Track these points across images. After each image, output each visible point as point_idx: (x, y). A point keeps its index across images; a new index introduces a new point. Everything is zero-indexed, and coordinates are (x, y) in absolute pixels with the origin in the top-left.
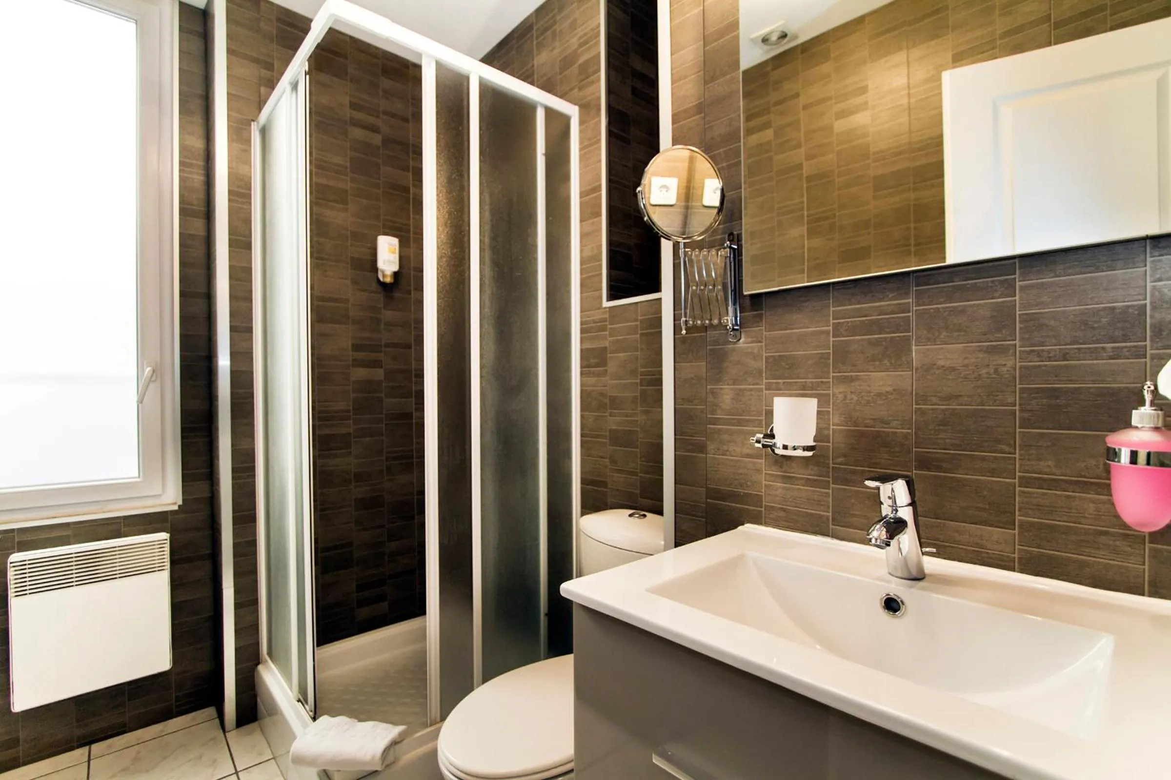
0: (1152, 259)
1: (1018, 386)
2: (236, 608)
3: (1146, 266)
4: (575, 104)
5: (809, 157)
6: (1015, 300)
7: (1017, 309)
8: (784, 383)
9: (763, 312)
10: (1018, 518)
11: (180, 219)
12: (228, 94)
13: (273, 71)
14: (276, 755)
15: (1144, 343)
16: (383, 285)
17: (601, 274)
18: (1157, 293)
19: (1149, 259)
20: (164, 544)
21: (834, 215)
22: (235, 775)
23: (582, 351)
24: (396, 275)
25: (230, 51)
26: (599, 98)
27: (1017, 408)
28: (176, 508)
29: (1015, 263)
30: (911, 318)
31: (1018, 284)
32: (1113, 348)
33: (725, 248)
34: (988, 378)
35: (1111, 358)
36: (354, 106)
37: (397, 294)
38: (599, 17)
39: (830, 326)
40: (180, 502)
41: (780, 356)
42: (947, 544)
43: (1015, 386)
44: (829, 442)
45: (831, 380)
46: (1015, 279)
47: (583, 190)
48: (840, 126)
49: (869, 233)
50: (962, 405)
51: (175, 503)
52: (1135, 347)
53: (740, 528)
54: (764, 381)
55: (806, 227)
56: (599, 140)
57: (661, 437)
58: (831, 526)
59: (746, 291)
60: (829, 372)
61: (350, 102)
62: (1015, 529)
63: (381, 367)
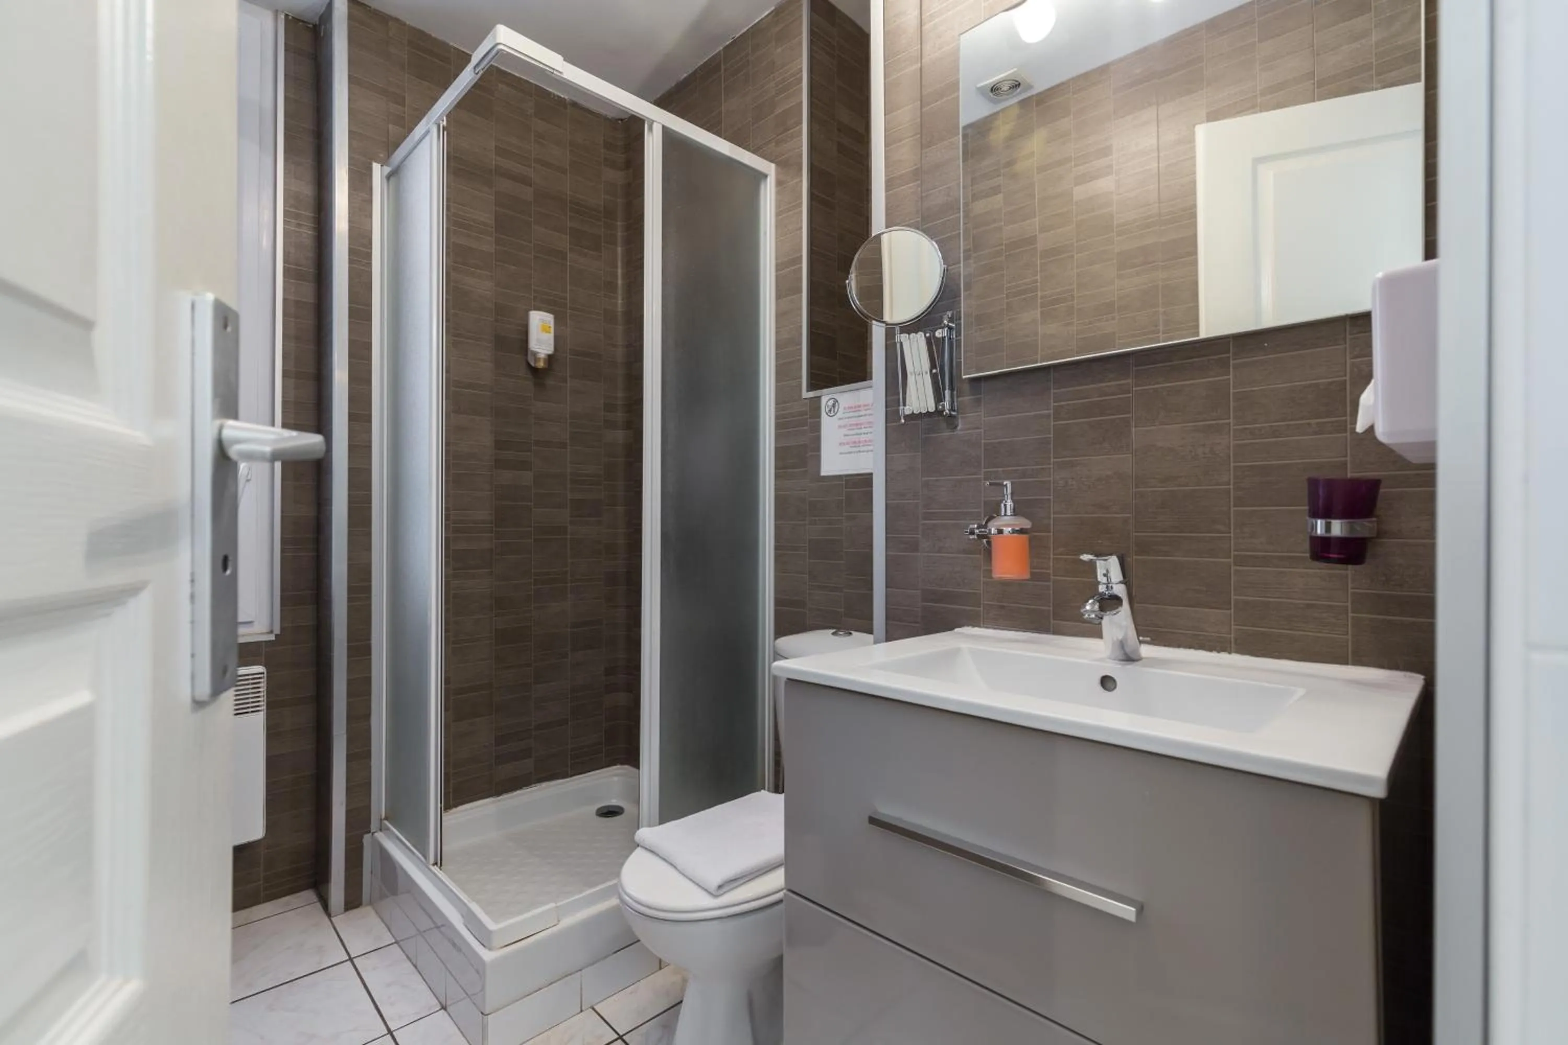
0: (1352, 336)
1: (1232, 464)
2: (348, 761)
3: (1346, 343)
4: (772, 161)
5: (1043, 229)
6: (1229, 379)
7: (1231, 388)
8: (1003, 471)
9: (982, 396)
10: (1233, 597)
11: (284, 282)
12: (350, 132)
13: (404, 106)
14: (398, 939)
15: (1344, 418)
16: (534, 371)
17: (800, 360)
18: (1355, 370)
19: (1348, 337)
20: (260, 678)
21: (1073, 296)
22: (349, 962)
23: (777, 450)
24: (550, 358)
25: (352, 80)
26: (801, 156)
27: (1232, 487)
28: (272, 637)
29: (1230, 341)
30: (1131, 399)
31: (1232, 362)
32: (1317, 424)
33: (943, 328)
34: (1204, 458)
35: (1316, 433)
36: (500, 151)
37: (550, 382)
38: (802, 60)
39: (1050, 409)
40: (277, 630)
41: (999, 443)
42: (1166, 630)
43: (1230, 464)
44: (1050, 532)
45: (1052, 466)
46: (1229, 357)
47: (779, 261)
48: (1080, 192)
49: (1113, 318)
50: (1180, 486)
51: (271, 632)
52: (1336, 421)
53: (957, 630)
54: (983, 470)
55: (1039, 310)
56: (800, 204)
57: (870, 546)
58: (1052, 621)
59: (964, 375)
60: (1050, 458)
61: (496, 146)
62: (1230, 609)
63: (531, 470)
